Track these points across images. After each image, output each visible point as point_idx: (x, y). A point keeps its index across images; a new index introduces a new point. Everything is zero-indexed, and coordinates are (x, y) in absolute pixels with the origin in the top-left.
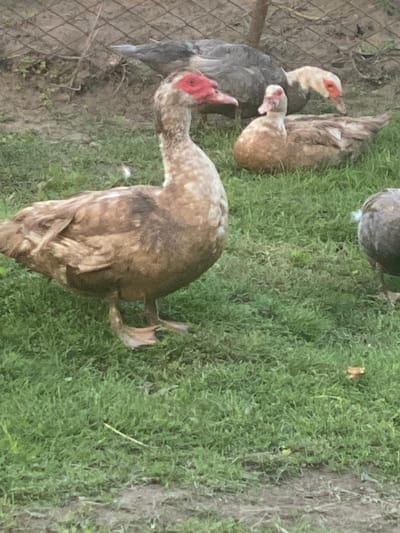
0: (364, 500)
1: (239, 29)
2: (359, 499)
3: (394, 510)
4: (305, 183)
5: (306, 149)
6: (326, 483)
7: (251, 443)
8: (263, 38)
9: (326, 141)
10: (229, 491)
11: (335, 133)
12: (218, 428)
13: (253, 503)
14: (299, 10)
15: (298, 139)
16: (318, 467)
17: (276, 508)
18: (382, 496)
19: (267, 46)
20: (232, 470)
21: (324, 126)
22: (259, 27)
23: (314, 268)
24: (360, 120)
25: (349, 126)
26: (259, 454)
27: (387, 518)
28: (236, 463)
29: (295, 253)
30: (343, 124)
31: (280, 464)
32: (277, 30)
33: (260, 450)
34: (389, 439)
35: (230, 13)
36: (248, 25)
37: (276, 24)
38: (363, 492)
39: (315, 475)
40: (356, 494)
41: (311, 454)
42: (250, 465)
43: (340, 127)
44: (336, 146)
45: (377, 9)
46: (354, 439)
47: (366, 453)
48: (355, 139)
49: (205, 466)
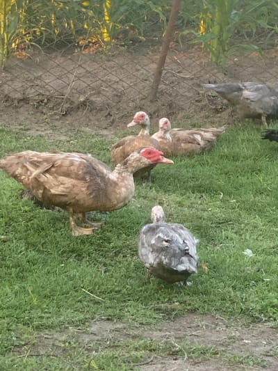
0: (218, 329)
1: (148, 82)
2: (215, 328)
3: (234, 334)
4: (183, 163)
5: (183, 145)
6: (197, 320)
7: (159, 299)
8: (160, 87)
9: (193, 141)
10: (148, 324)
11: (198, 138)
12: (141, 291)
13: (160, 330)
14: (179, 72)
15: (179, 140)
16: (194, 311)
17: (172, 333)
18: (227, 327)
19: (162, 91)
20: (148, 313)
21: (192, 134)
22: (158, 81)
23: (189, 207)
25: (205, 133)
26: (162, 305)
27: (230, 339)
28: (151, 309)
29: (178, 199)
30: (202, 133)
31: (174, 310)
32: (167, 82)
33: (162, 303)
34: (230, 297)
35: (143, 74)
36: (152, 81)
37: (166, 80)
38: (217, 325)
39: (191, 315)
40: (213, 326)
41: (190, 305)
42: (158, 310)
43: (201, 135)
44: (199, 144)
45: (219, 72)
46: (212, 296)
47: (218, 304)
49: (135, 311)
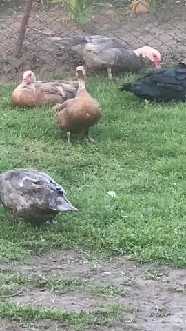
0: (81, 262)
1: (13, 39)
2: (78, 262)
3: (95, 267)
4: (46, 112)
5: (46, 96)
6: (62, 255)
7: (26, 236)
8: (24, 43)
10: (16, 259)
11: (60, 89)
12: (10, 230)
13: (28, 265)
14: (41, 30)
15: (42, 91)
16: (59, 247)
17: (39, 267)
18: (89, 260)
19: (26, 47)
20: (17, 250)
21: (55, 85)
22: (22, 39)
23: (53, 152)
24: (71, 82)
25: (67, 85)
26: (30, 242)
27: (92, 271)
28: (19, 246)
29: (43, 145)
30: (64, 84)
31: (40, 246)
32: (31, 39)
33: (30, 240)
34: (91, 233)
35: (8, 31)
36: (17, 38)
37: (30, 36)
38: (80, 258)
39: (57, 251)
40: (77, 260)
41: (55, 241)
42: (26, 247)
43: (62, 86)
44: (61, 95)
45: (78, 28)
46: (75, 233)
47: (81, 240)
48: (69, 92)
49: (5, 248)
